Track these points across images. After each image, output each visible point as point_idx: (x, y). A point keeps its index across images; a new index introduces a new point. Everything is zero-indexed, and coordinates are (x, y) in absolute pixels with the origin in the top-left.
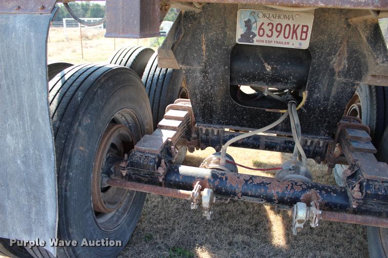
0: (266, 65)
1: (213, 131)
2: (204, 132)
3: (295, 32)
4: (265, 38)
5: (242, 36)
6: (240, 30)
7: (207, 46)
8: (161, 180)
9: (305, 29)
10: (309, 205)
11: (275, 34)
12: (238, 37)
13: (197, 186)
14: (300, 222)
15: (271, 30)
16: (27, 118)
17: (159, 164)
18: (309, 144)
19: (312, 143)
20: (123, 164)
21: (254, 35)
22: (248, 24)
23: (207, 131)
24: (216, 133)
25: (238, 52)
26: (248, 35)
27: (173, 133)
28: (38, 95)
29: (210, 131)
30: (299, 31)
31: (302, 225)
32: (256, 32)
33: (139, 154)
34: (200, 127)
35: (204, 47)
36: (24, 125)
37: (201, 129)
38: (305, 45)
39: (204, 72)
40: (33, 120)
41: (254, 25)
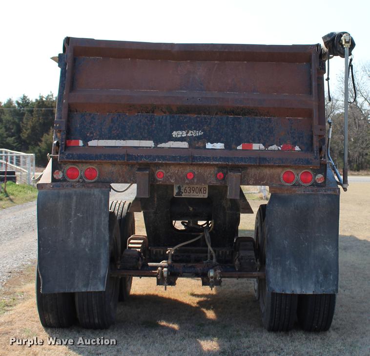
0: (190, 207)
1: (160, 251)
2: (154, 253)
3: (200, 190)
4: (187, 194)
5: (177, 193)
6: (176, 191)
7: (158, 199)
8: (140, 268)
9: (205, 189)
10: (215, 271)
11: (192, 192)
12: (175, 194)
13: (159, 268)
14: (212, 277)
15: (190, 190)
16: (95, 230)
17: (138, 260)
18: (220, 254)
19: (223, 252)
20: (119, 262)
21: (182, 193)
22: (179, 188)
23: (156, 252)
24: (162, 253)
25: (175, 201)
26: (179, 193)
27: (139, 250)
28: (103, 219)
29: (158, 252)
30: (202, 190)
31: (213, 280)
32: (183, 191)
33: (127, 256)
34: (152, 249)
35: (156, 199)
36: (92, 233)
37: (153, 250)
38: (206, 196)
39: (155, 213)
40: (98, 229)
41: (182, 188)
